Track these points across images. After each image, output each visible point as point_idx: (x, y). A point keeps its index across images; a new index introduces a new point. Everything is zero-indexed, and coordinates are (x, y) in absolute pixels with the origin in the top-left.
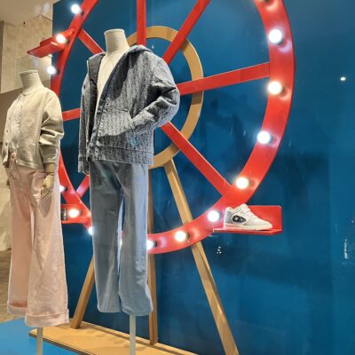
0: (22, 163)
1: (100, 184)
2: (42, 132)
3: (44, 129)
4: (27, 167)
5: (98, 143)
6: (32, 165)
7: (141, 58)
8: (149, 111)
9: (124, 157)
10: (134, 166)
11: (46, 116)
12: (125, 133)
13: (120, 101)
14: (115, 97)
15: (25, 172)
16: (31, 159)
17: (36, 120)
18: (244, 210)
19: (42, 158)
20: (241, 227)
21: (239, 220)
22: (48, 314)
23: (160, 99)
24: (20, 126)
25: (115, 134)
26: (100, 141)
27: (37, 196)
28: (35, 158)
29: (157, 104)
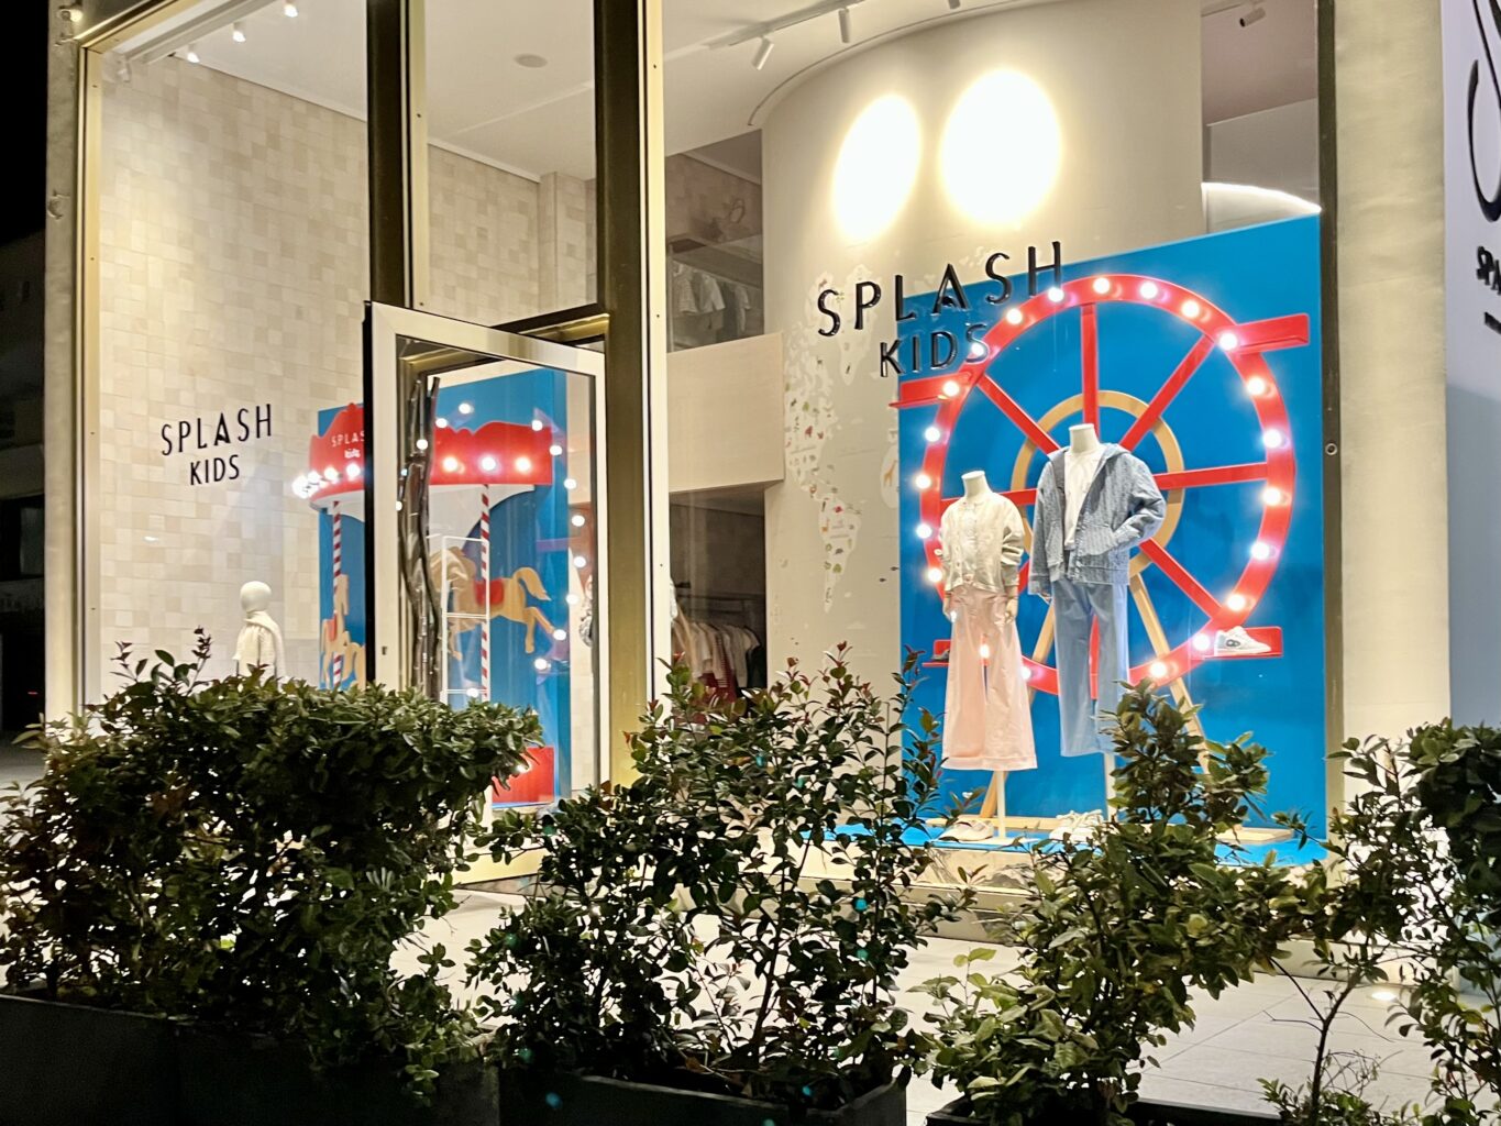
0: (981, 586)
1: (1068, 608)
2: (1004, 550)
3: (1006, 546)
4: (987, 591)
5: (1078, 564)
6: (994, 589)
7: (1119, 462)
8: (1133, 525)
9: (1105, 577)
10: (1114, 587)
11: (1007, 531)
12: (1107, 552)
13: (1099, 514)
14: (1093, 510)
15: (981, 596)
16: (991, 582)
17: (995, 535)
18: (1238, 633)
19: (1004, 582)
20: (1236, 651)
21: (1234, 644)
22: (1016, 756)
23: (1145, 512)
24: (976, 544)
25: (1097, 553)
26: (1081, 561)
27: (1000, 624)
28: (996, 580)
29: (1143, 519)
